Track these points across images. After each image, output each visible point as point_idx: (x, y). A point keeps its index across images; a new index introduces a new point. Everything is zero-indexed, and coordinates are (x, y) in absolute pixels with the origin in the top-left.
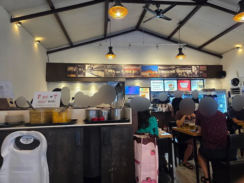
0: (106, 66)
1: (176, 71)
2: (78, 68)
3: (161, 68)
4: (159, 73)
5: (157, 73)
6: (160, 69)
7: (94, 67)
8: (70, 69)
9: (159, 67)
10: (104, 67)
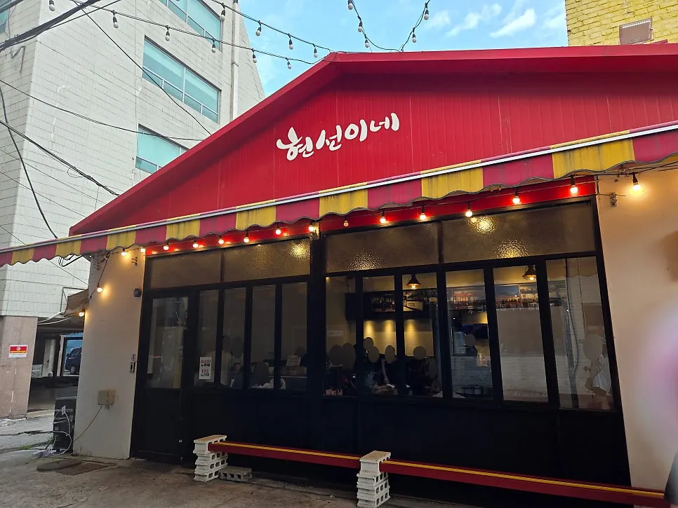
0: (426, 292)
1: (557, 294)
2: (385, 297)
3: (525, 288)
4: (522, 297)
5: (517, 299)
6: (523, 292)
7: (407, 296)
8: (375, 299)
9: (521, 288)
10: (422, 293)
